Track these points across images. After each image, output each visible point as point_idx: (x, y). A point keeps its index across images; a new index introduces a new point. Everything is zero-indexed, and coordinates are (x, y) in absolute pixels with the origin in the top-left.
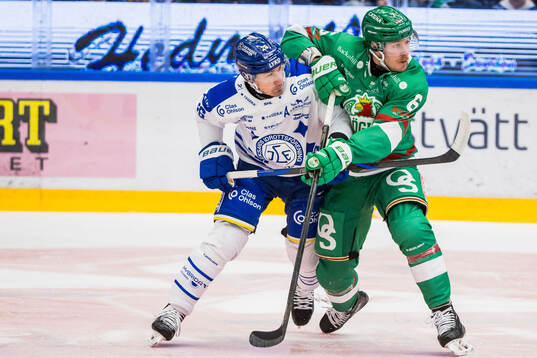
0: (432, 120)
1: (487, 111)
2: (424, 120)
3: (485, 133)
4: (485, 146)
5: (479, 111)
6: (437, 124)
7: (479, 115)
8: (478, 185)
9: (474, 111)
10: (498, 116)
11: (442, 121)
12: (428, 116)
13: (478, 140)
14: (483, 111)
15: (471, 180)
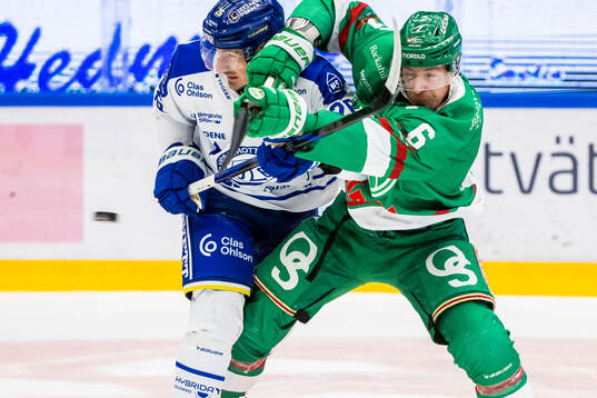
0: (500, 154)
1: (576, 140)
2: (488, 154)
3: (574, 172)
4: (574, 190)
5: (565, 141)
6: (507, 159)
7: (565, 147)
8: (565, 245)
9: (558, 140)
10: (591, 147)
11: (513, 156)
12: (493, 149)
13: (564, 182)
14: (571, 140)
15: (555, 238)
